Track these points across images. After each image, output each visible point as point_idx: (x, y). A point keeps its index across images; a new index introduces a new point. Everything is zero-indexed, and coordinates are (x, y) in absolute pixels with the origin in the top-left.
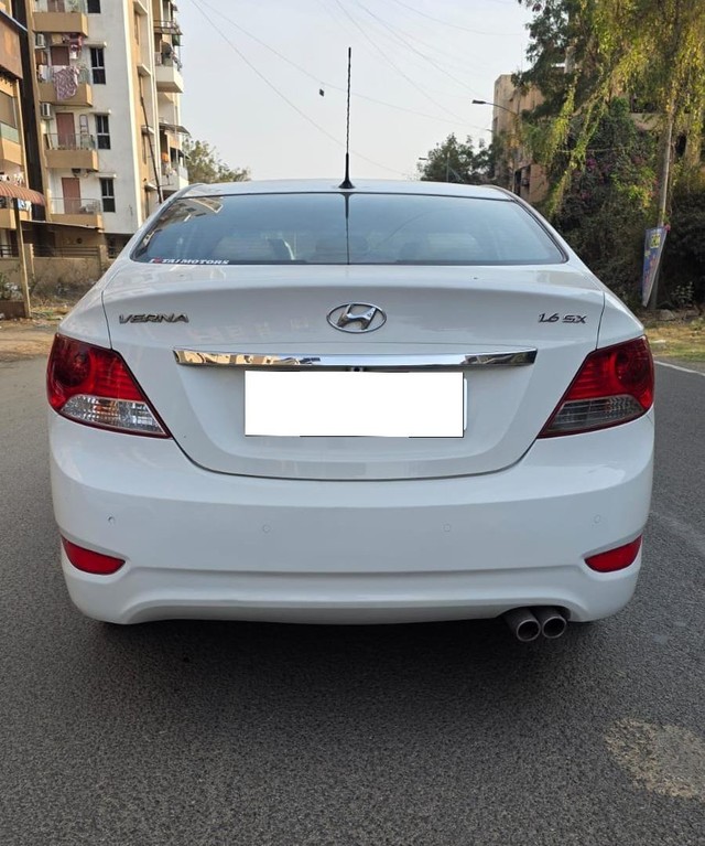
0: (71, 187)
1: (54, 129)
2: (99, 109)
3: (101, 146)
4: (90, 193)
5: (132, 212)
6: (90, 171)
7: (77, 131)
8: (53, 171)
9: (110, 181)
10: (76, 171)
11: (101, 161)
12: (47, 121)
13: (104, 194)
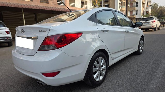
0: (131, 12)
1: (130, 5)
2: (137, 1)
3: (136, 6)
4: (134, 13)
5: (140, 15)
6: (134, 10)
7: (133, 5)
8: (129, 11)
9: (137, 11)
10: (132, 10)
11: (136, 8)
12: (129, 4)
13: (136, 13)
